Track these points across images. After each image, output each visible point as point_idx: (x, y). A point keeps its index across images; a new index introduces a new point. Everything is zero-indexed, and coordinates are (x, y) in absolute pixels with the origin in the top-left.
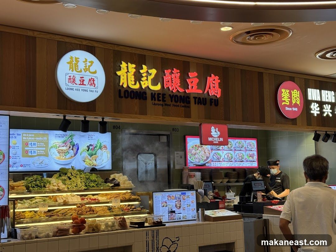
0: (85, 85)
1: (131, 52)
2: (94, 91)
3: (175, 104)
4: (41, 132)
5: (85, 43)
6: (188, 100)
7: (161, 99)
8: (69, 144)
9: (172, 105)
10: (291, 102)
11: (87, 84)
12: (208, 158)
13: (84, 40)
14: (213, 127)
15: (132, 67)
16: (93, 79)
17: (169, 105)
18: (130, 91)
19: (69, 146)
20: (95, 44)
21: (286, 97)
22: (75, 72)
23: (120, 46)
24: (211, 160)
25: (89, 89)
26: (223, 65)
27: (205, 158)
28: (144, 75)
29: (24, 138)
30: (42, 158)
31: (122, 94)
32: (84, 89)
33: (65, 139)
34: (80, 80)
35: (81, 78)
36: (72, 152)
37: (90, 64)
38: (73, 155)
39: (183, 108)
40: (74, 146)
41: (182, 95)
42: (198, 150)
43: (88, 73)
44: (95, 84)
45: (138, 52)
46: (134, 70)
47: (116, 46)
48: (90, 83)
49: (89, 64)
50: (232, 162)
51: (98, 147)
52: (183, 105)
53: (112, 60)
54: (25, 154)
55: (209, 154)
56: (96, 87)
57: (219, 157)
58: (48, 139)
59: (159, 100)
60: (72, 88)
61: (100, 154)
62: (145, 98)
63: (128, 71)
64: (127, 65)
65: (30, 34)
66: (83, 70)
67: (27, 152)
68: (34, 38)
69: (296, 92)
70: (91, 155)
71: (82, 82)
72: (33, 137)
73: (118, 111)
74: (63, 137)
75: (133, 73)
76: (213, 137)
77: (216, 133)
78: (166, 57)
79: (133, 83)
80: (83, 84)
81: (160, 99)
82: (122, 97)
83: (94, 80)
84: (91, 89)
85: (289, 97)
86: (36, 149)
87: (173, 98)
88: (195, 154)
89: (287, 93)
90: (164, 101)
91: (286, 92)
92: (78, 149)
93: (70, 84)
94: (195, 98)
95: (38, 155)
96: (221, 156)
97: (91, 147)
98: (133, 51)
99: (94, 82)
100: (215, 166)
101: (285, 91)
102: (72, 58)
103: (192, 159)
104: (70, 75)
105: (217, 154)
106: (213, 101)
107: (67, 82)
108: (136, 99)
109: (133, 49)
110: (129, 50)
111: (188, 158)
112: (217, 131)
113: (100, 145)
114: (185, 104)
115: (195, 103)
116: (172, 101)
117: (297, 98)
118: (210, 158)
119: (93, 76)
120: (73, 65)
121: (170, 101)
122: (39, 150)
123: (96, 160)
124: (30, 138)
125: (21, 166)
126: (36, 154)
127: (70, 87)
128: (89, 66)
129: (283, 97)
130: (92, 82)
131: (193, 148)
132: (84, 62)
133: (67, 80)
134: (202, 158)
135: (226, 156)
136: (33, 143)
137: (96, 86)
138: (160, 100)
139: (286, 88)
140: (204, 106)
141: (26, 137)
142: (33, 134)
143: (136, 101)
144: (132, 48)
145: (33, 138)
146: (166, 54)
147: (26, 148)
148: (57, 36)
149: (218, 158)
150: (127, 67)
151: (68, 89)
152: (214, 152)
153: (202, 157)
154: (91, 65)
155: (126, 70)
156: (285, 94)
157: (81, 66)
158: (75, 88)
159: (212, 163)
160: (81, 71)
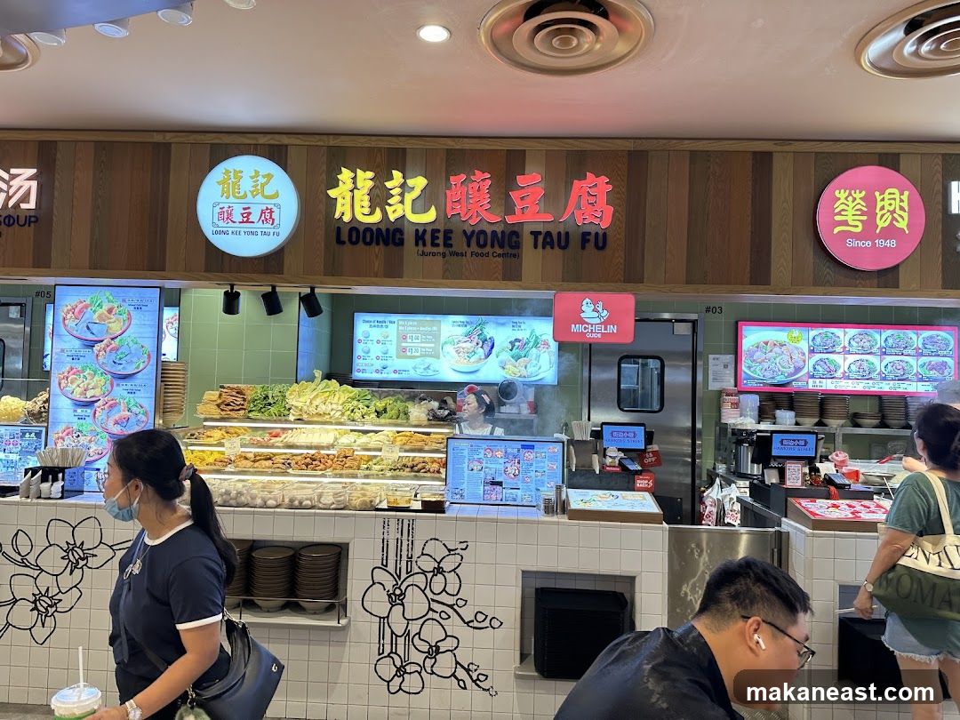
0: (253, 222)
1: (366, 145)
2: (272, 234)
3: (480, 251)
4: (428, 318)
5: (263, 140)
6: (514, 239)
7: (440, 241)
8: (477, 337)
9: (469, 254)
10: (870, 224)
11: (256, 221)
12: (798, 370)
13: (262, 135)
14: (587, 300)
15: (365, 178)
16: (271, 209)
17: (462, 255)
18: (361, 229)
19: (476, 340)
20: (285, 140)
21: (851, 212)
22: (232, 199)
23: (342, 137)
24: (808, 373)
25: (259, 230)
26: (630, 145)
27: (792, 370)
28: (396, 192)
29: (400, 328)
30: (429, 360)
31: (345, 237)
32: (250, 230)
33: (468, 328)
34: (242, 214)
35: (244, 209)
36: (481, 352)
37: (264, 180)
38: (483, 357)
39: (500, 260)
40: (484, 341)
41: (499, 229)
42: (771, 351)
43: (259, 198)
44: (273, 220)
45: (385, 144)
46: (371, 184)
47: (331, 137)
48: (263, 218)
49: (262, 180)
50: (870, 382)
51: (531, 344)
52: (500, 251)
53: (324, 167)
54: (402, 354)
55: (804, 361)
56: (275, 224)
57: (832, 368)
58: (439, 330)
59: (434, 245)
60: (225, 229)
61: (534, 357)
62: (401, 243)
63: (356, 188)
64: (352, 175)
65: (158, 138)
66: (249, 195)
67: (404, 350)
68: (167, 146)
69: (897, 196)
70: (517, 358)
71: (246, 218)
72: (415, 326)
73: (333, 270)
74: (466, 326)
75: (366, 191)
76: (588, 324)
77: (596, 314)
78: (458, 147)
79: (367, 211)
80: (247, 222)
81: (437, 242)
82: (344, 243)
83: (271, 212)
84: (264, 230)
85: (865, 209)
86: (420, 345)
87: (474, 239)
88: (763, 361)
89: (855, 199)
90: (447, 245)
91: (850, 199)
92: (492, 347)
93: (221, 223)
94: (535, 234)
95: (421, 356)
96: (840, 367)
97: (517, 344)
98: (373, 143)
99: (271, 216)
100: (818, 388)
101: (850, 194)
102: (227, 172)
103: (754, 372)
104: (221, 206)
105: (826, 361)
106: (592, 238)
107: (216, 220)
108: (378, 244)
109: (374, 138)
110: (361, 142)
111: (744, 368)
112: (600, 309)
113: (536, 341)
114: (507, 249)
115: (536, 247)
116: (469, 246)
117: (898, 211)
118: (806, 371)
119: (270, 203)
120: (230, 187)
121: (465, 244)
122: (424, 348)
123: (526, 367)
124: (411, 328)
125: (395, 372)
126: (418, 354)
127: (221, 229)
128: (263, 186)
129: (836, 211)
130: (267, 216)
131: (757, 347)
132: (252, 178)
133: (216, 216)
134: (781, 368)
135: (853, 367)
136: (414, 335)
137: (276, 222)
138: (438, 245)
139: (852, 187)
140: (561, 251)
141: (403, 326)
142: (414, 321)
143: (379, 250)
144: (368, 137)
145: (415, 329)
146: (457, 140)
147: (404, 344)
148: (208, 135)
149: (828, 370)
150: (354, 178)
151: (216, 233)
152: (818, 357)
153: (783, 367)
154: (267, 183)
155: (351, 186)
156: (850, 203)
157: (246, 185)
158: (230, 230)
159: (811, 381)
160: (245, 196)
